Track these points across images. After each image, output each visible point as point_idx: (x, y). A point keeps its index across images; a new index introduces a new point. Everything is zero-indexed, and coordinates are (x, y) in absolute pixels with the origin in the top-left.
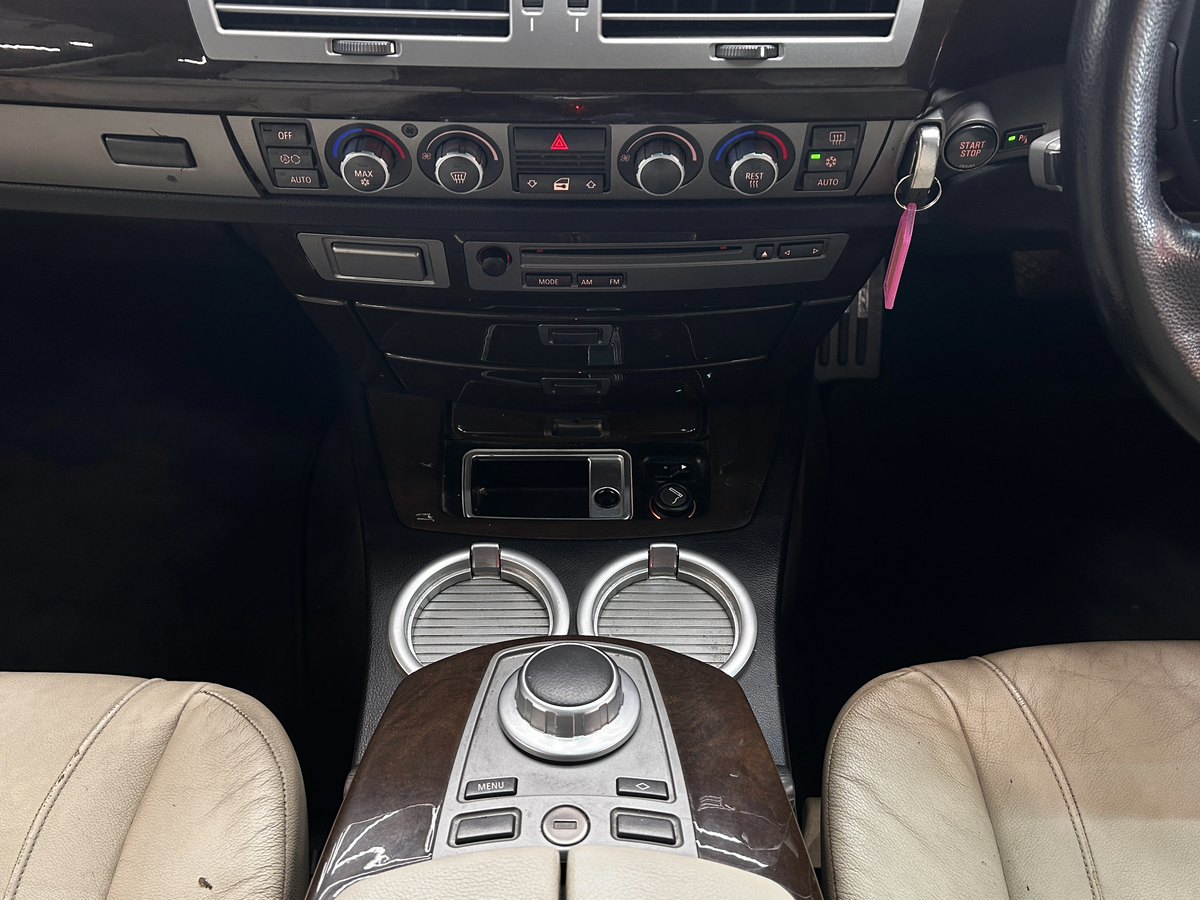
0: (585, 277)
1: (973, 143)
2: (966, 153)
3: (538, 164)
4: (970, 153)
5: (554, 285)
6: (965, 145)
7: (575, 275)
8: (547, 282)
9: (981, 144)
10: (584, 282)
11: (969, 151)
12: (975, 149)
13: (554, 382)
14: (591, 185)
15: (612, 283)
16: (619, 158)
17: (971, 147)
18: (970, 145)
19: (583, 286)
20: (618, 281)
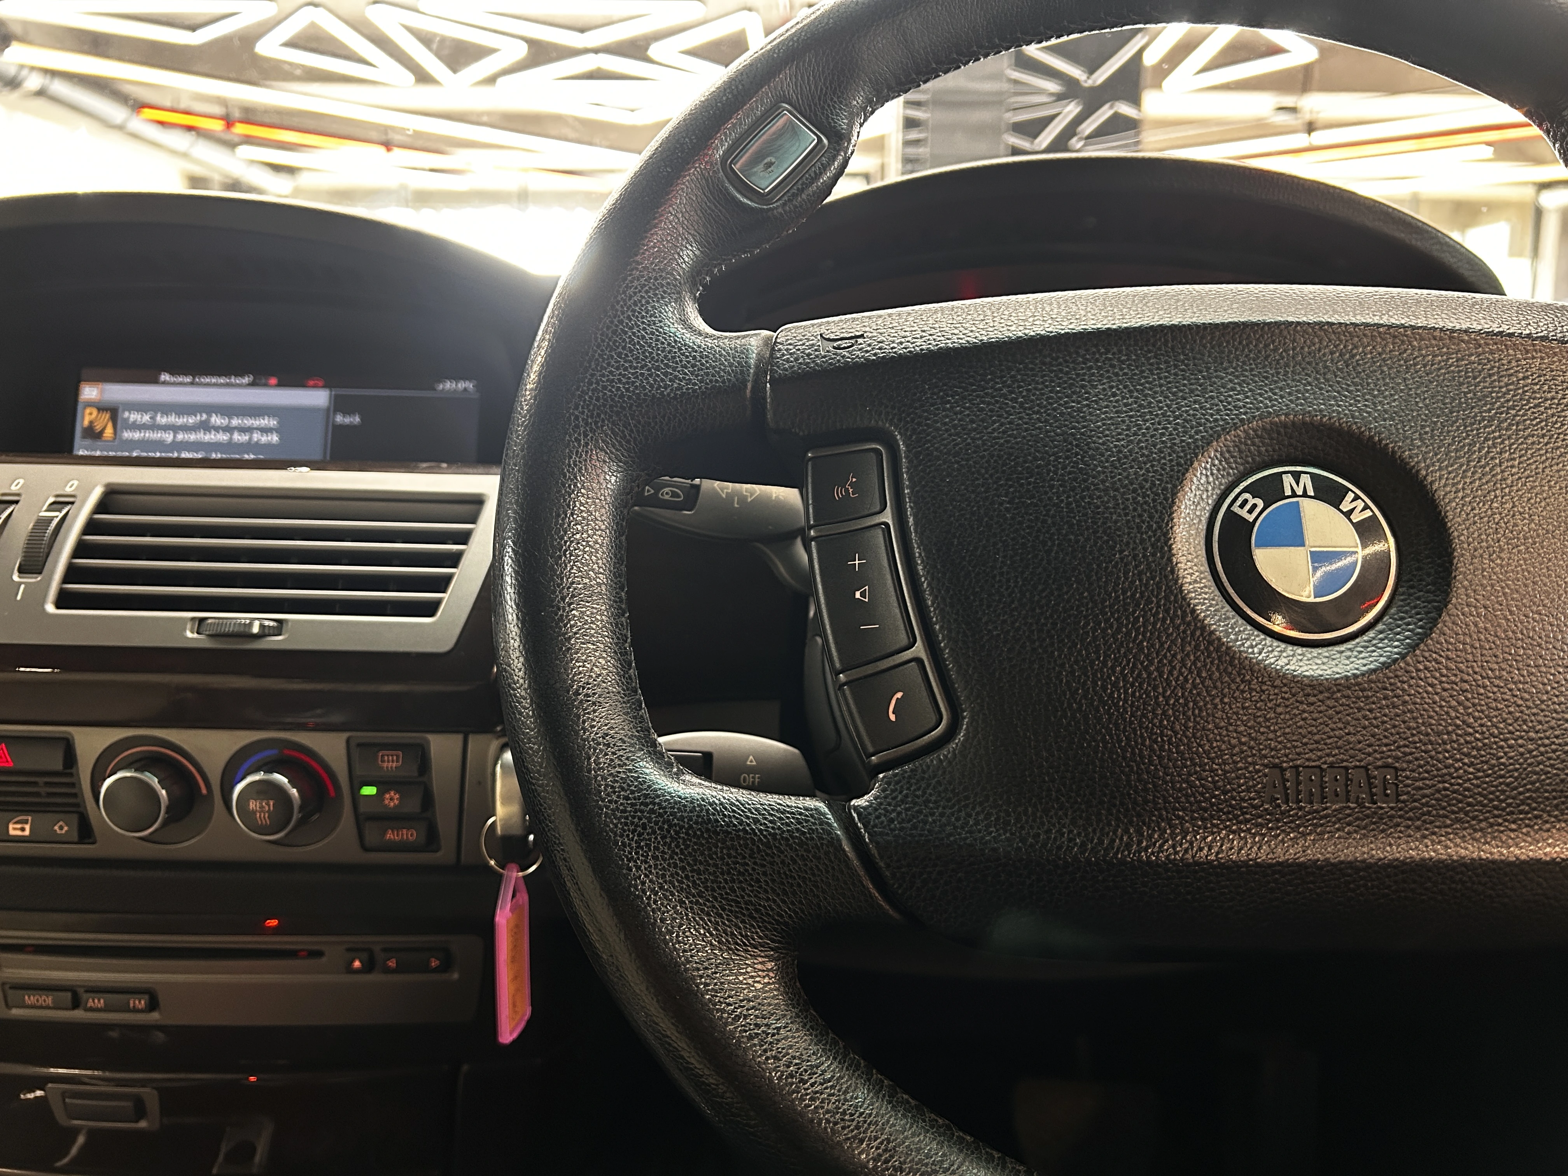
0: (92, 995)
5: (48, 1007)
7: (81, 991)
8: (38, 1001)
10: (91, 1004)
14: (61, 828)
15: (134, 1007)
19: (92, 1010)
20: (142, 1004)
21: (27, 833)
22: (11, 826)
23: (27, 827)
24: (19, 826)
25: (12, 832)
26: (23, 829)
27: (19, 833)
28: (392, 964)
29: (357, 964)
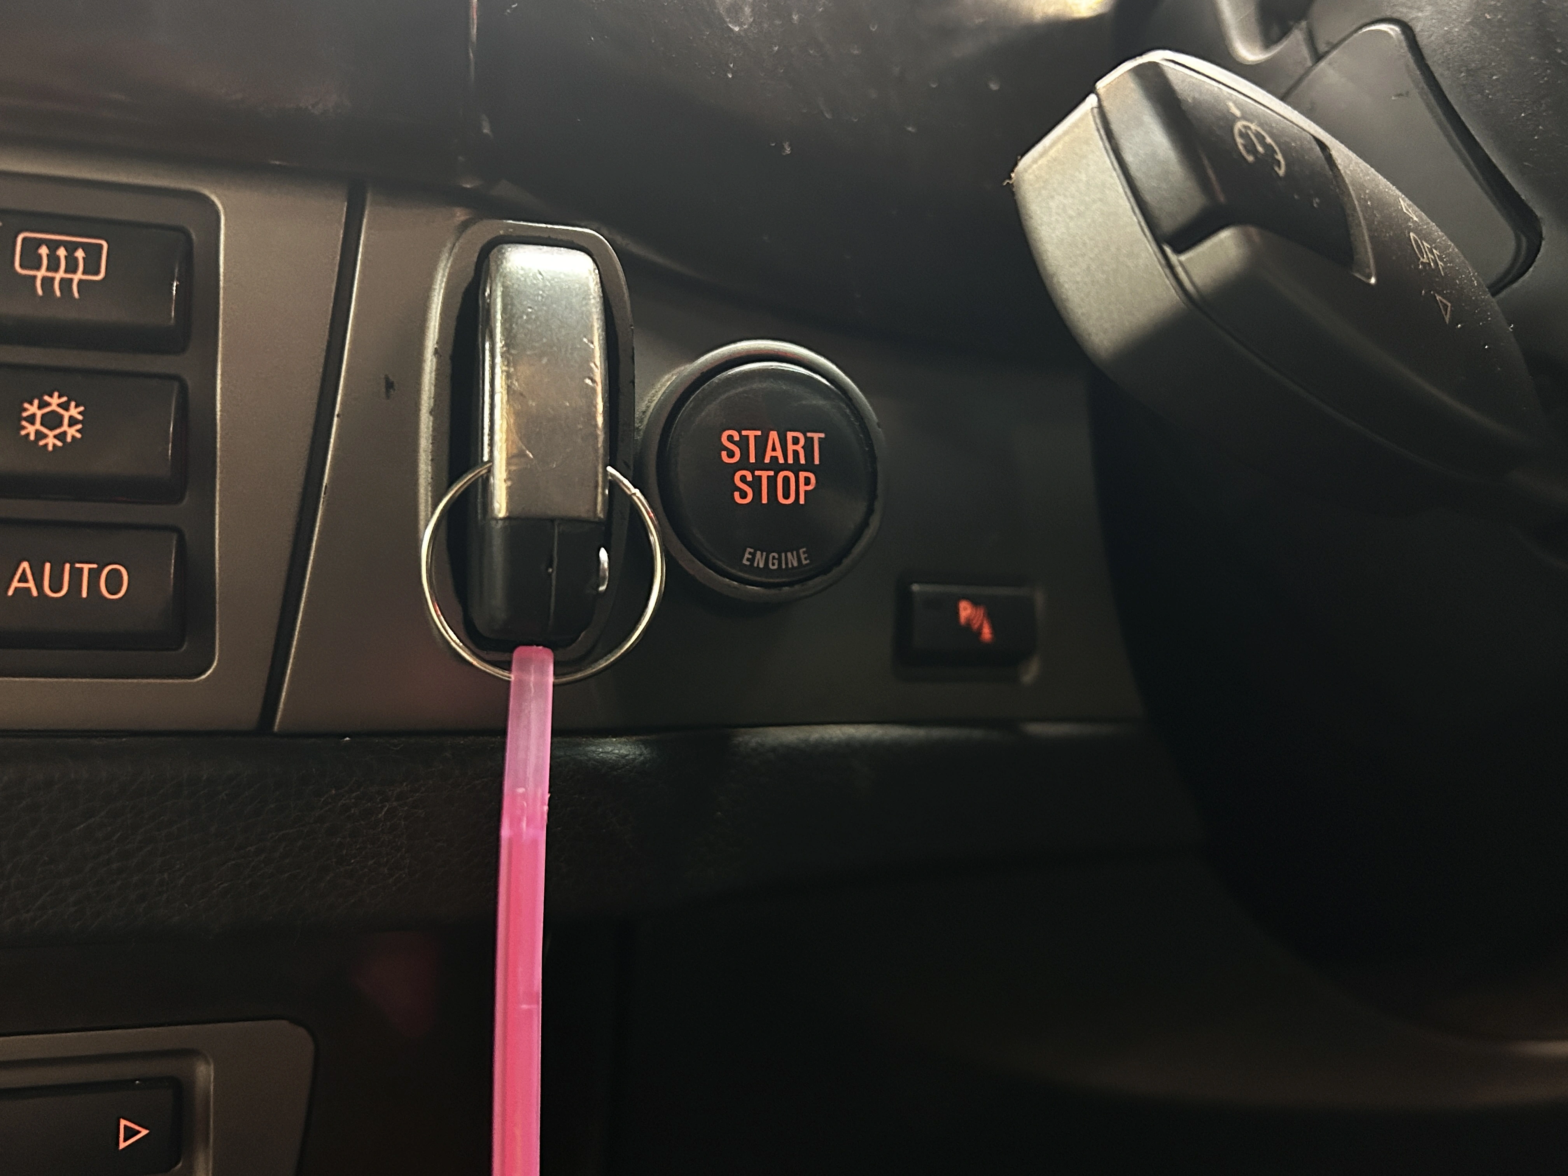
1: (774, 435)
2: (756, 484)
4: (772, 481)
6: (743, 444)
9: (809, 441)
11: (764, 474)
12: (786, 467)
17: (769, 453)
18: (762, 444)
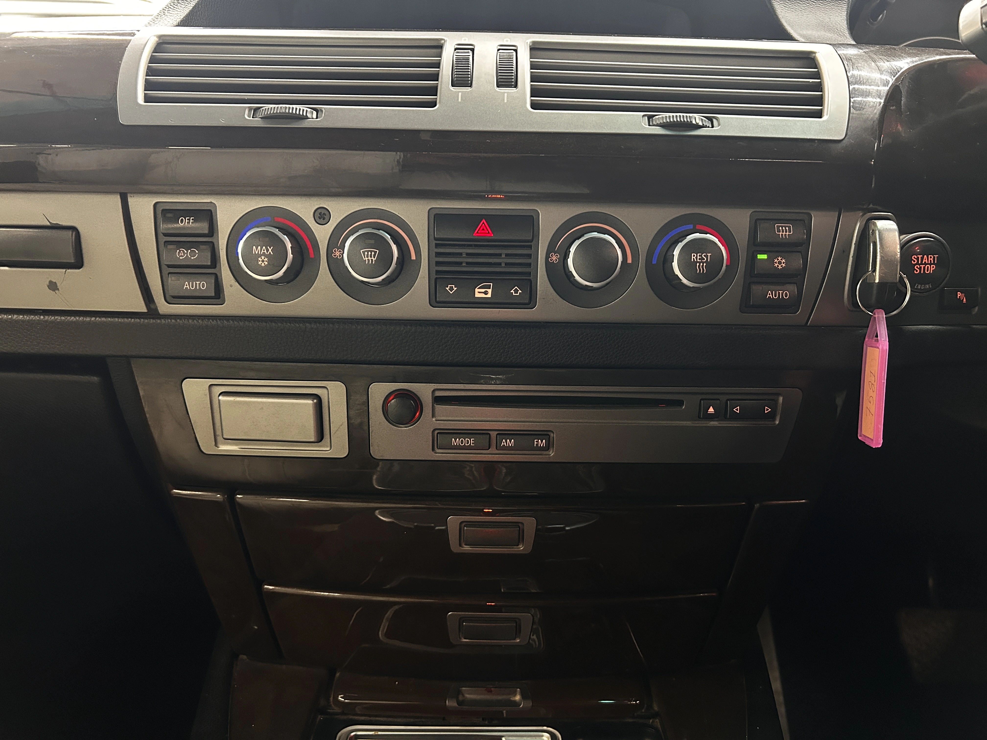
0: (506, 436)
1: (925, 256)
2: (920, 268)
3: (459, 264)
5: (469, 448)
6: (918, 259)
7: (494, 434)
8: (462, 442)
9: (934, 257)
10: (504, 443)
11: (922, 266)
12: (928, 264)
13: (462, 619)
14: (516, 291)
15: (537, 445)
16: (547, 257)
17: (924, 261)
18: (922, 258)
19: (504, 448)
20: (542, 443)
21: (489, 295)
22: (477, 290)
23: (490, 291)
24: (483, 290)
25: (477, 295)
26: (486, 293)
27: (483, 295)
28: (737, 410)
29: (711, 410)
